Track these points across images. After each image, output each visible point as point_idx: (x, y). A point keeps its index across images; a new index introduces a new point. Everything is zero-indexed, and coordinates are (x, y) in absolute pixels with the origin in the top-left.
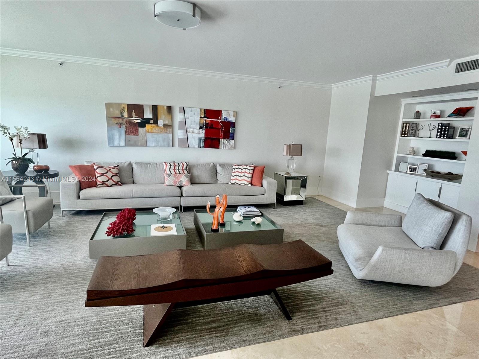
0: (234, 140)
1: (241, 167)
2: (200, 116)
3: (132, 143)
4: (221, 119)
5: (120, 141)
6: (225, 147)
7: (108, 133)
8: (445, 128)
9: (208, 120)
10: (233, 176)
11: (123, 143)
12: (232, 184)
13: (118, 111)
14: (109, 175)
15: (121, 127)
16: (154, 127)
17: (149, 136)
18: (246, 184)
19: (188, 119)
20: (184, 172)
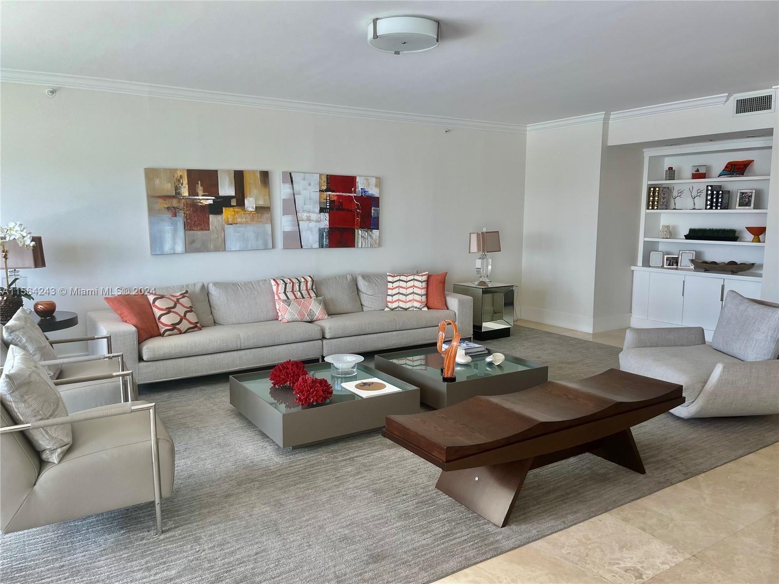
0: (378, 229)
1: (403, 278)
2: (320, 187)
3: (197, 245)
4: (355, 193)
5: (174, 243)
6: (364, 243)
7: (151, 229)
8: (718, 194)
9: (334, 195)
10: (392, 296)
11: (180, 248)
12: (392, 310)
13: (169, 184)
14: (180, 310)
15: (176, 216)
16: (237, 212)
17: (230, 230)
18: (419, 308)
19: (299, 194)
20: (309, 294)
